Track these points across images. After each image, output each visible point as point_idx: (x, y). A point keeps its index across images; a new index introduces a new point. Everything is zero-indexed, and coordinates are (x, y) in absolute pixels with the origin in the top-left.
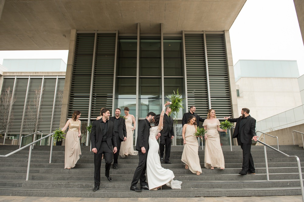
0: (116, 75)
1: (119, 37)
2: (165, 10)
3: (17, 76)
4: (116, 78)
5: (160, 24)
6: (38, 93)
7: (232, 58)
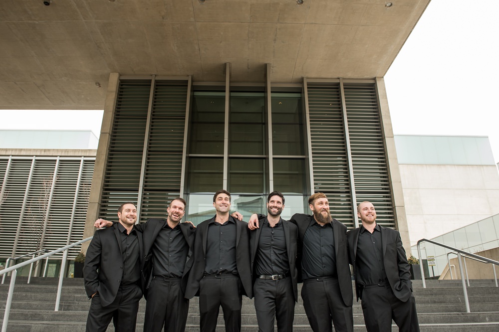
0: (187, 153)
1: (192, 86)
2: (275, 40)
3: (13, 156)
4: (186, 157)
5: (266, 66)
6: (47, 186)
7: (391, 124)
